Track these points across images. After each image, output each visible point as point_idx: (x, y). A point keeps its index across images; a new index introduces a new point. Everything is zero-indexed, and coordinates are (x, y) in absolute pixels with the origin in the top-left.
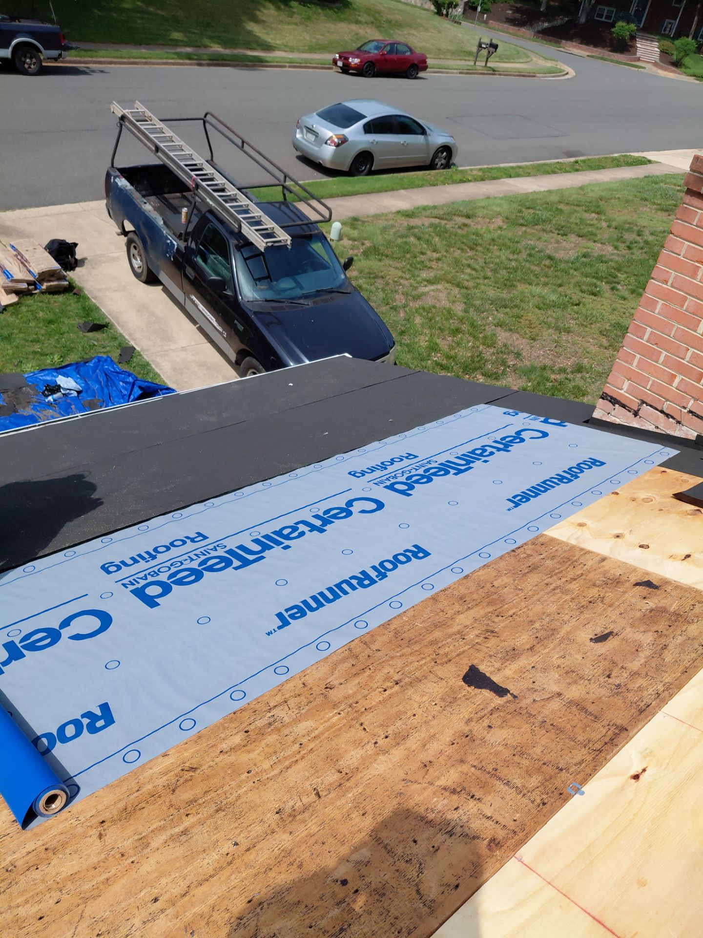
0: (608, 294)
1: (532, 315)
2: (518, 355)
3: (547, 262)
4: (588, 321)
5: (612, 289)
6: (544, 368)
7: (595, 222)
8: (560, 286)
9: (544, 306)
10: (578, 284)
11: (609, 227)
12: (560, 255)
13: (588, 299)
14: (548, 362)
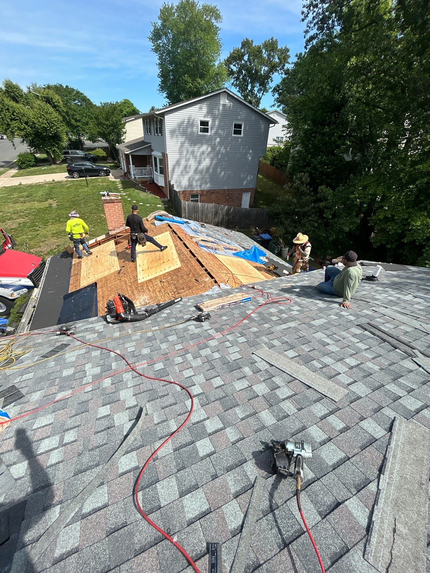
0: (40, 229)
1: (32, 243)
2: (42, 252)
3: (13, 230)
4: (45, 236)
5: (39, 227)
6: (51, 250)
7: (5, 215)
8: (27, 233)
9: (31, 239)
10: (30, 231)
11: (11, 214)
12: (12, 227)
13: (38, 232)
14: (50, 249)
